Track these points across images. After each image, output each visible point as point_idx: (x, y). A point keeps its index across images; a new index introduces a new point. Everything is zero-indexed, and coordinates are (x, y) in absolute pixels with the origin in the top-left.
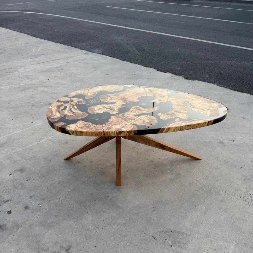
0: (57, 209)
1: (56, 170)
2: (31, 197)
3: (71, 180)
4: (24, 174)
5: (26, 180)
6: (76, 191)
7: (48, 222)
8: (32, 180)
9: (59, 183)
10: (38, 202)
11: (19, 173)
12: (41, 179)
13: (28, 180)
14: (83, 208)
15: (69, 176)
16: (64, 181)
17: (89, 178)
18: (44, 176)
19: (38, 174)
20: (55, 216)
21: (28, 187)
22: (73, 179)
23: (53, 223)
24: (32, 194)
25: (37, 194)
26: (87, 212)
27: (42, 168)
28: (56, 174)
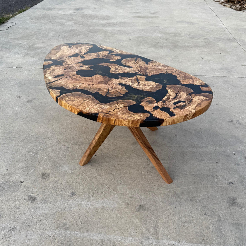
0: (222, 143)
1: (193, 175)
2: (238, 164)
3: (189, 156)
4: (233, 195)
5: (234, 185)
6: (195, 145)
7: (234, 140)
8: (228, 180)
9: (203, 160)
10: (234, 157)
11: (238, 201)
12: (217, 175)
13: (233, 183)
14: (201, 132)
15: (187, 161)
16: (196, 159)
17: (171, 147)
18: (212, 176)
19: (217, 183)
20: (226, 140)
21: (236, 176)
22: (185, 155)
23: (231, 138)
24: (235, 167)
25: (231, 163)
26: (200, 128)
27: (206, 188)
28: (198, 170)
